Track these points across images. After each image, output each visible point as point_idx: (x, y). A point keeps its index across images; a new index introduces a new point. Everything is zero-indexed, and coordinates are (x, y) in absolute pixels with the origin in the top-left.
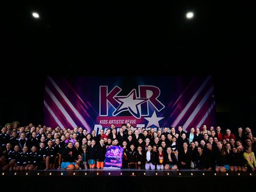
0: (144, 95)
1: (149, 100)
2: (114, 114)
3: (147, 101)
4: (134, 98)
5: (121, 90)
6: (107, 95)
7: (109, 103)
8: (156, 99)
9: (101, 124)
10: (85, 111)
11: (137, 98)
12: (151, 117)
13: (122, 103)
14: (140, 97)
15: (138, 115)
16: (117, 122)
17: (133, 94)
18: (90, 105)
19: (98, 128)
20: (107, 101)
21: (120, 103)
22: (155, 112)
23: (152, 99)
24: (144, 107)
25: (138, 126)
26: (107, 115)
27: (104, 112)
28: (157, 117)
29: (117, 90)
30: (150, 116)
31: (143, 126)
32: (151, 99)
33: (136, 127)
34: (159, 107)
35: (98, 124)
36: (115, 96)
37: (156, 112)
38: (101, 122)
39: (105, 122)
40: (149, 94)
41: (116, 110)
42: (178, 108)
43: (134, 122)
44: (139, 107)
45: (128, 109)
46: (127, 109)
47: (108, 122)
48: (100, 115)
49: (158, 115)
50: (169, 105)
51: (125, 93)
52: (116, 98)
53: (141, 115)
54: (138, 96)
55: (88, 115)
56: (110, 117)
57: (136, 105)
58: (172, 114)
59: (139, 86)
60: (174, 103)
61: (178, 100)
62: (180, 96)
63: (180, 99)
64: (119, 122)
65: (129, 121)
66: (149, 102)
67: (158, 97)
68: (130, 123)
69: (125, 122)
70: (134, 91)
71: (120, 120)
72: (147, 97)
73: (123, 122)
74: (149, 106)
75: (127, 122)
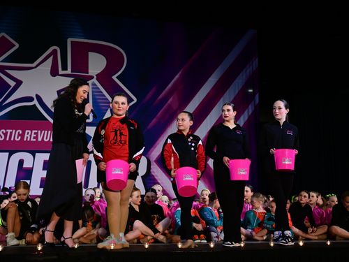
1: (95, 80)
4: (54, 72)
5: (17, 46)
8: (114, 77)
11: (61, 72)
13: (19, 83)
14: (69, 71)
17: (51, 59)
21: (12, 84)
22: (109, 111)
23: (104, 77)
40: (97, 63)
42: (170, 106)
43: (50, 136)
45: (35, 102)
46: (30, 99)
51: (27, 56)
54: (65, 68)
57: (59, 92)
58: (154, 120)
59: (69, 41)
60: (162, 92)
61: (170, 85)
62: (177, 76)
63: (175, 82)
64: (5, 134)
65: (36, 134)
66: (95, 85)
67: (119, 73)
68: (40, 139)
69: (22, 136)
70: (55, 51)
71: (9, 131)
72: (89, 71)
73: (19, 135)
74: (93, 95)
75: (29, 135)
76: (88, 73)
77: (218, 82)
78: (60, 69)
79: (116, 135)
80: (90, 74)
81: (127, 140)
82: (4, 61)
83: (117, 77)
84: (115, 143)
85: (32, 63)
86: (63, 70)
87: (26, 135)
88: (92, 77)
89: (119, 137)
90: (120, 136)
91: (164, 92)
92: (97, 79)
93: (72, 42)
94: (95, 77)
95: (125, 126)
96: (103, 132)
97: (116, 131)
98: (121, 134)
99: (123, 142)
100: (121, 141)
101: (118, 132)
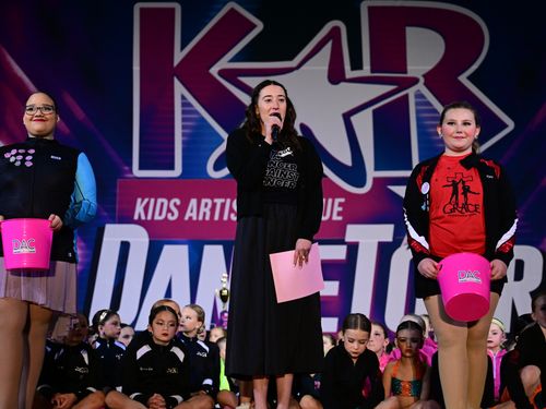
0: (390, 59)
1: (421, 87)
2: (217, 167)
3: (411, 92)
4: (336, 76)
5: (260, 26)
6: (179, 56)
7: (185, 104)
8: (463, 78)
9: (139, 222)
11: (349, 74)
14: (366, 71)
15: (355, 173)
18: (80, 114)
19: (125, 247)
20: (179, 89)
24: (390, 123)
25: (354, 233)
26: (177, 171)
27: (157, 154)
31: (386, 232)
32: (431, 79)
33: (341, 242)
35: (126, 218)
36: (224, 63)
38: (139, 209)
39: (163, 209)
44: (364, 125)
47: (182, 209)
48: (137, 172)
52: (230, 75)
53: (371, 173)
56: (193, 185)
57: (347, 117)
66: (422, 96)
72: (409, 68)
74: (419, 120)
76: (406, 72)
78: (347, 67)
79: (455, 192)
80: (409, 74)
81: (481, 203)
82: (236, 59)
83: (469, 78)
84: (452, 211)
85: (291, 58)
86: (353, 68)
88: (414, 81)
89: (461, 198)
90: (465, 194)
92: (426, 84)
94: (422, 80)
95: (472, 172)
96: (425, 189)
97: (455, 185)
98: (466, 190)
99: (471, 208)
100: (465, 206)
101: (460, 186)
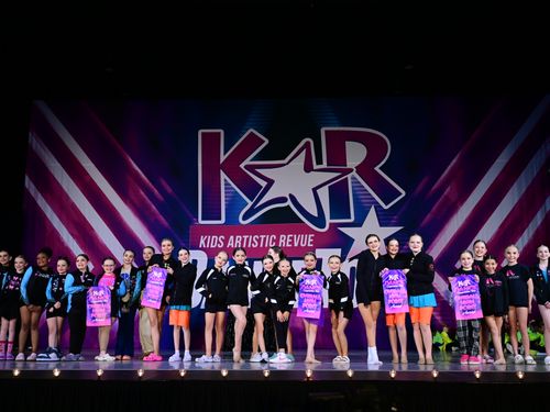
10: (154, 207)
12: (361, 226)
13: (270, 182)
16: (253, 241)
21: (263, 184)
22: (373, 209)
28: (381, 225)
29: (253, 142)
30: (358, 223)
34: (387, 193)
37: (379, 210)
41: (250, 203)
42: (447, 198)
43: (307, 240)
45: (289, 203)
46: (283, 200)
49: (384, 220)
50: (420, 188)
51: (278, 152)
54: (319, 162)
55: (162, 219)
58: (429, 216)
59: (323, 130)
60: (436, 181)
61: (446, 172)
62: (454, 161)
63: (452, 168)
64: (259, 241)
65: (292, 238)
67: (383, 163)
68: (296, 245)
69: (277, 241)
70: (308, 144)
71: (263, 237)
73: (273, 240)
75: (284, 241)
77: (508, 164)
87: (281, 241)
91: (439, 181)
93: (326, 132)
